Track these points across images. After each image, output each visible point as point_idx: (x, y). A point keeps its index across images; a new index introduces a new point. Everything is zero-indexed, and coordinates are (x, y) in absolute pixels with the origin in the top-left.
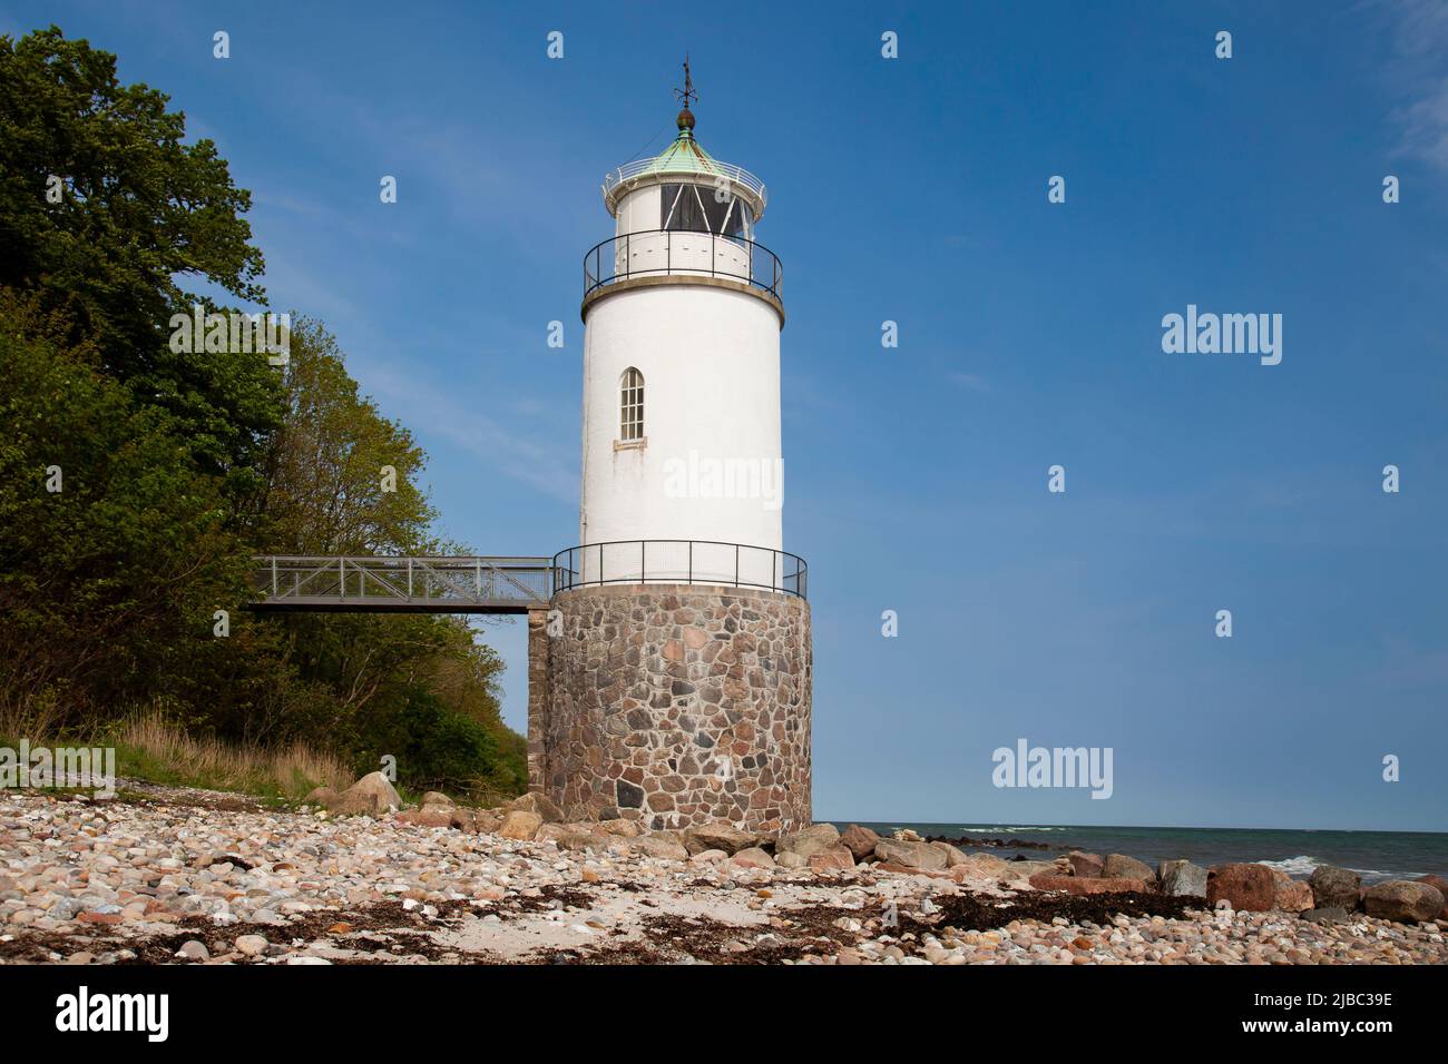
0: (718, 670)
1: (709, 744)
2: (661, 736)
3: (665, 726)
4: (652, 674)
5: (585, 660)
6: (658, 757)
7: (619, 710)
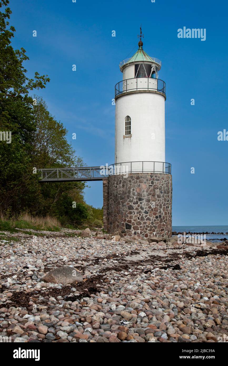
0: (149, 194)
1: (148, 213)
2: (136, 211)
3: (137, 209)
4: (133, 196)
5: (117, 193)
6: (135, 217)
7: (126, 205)
